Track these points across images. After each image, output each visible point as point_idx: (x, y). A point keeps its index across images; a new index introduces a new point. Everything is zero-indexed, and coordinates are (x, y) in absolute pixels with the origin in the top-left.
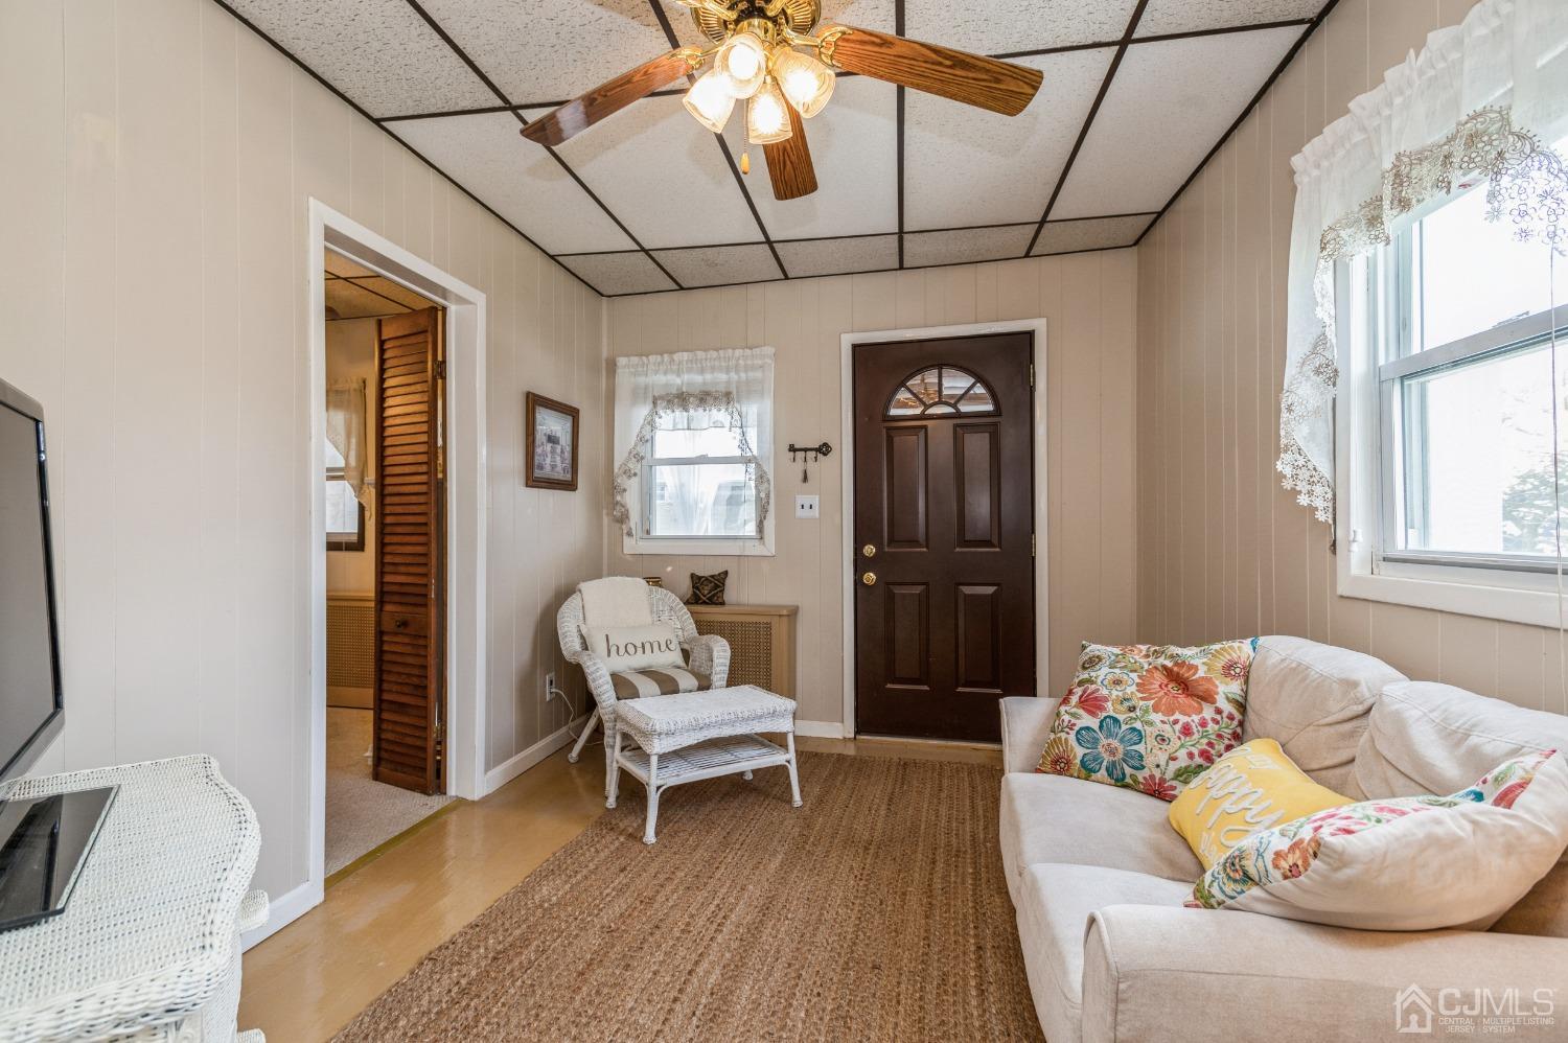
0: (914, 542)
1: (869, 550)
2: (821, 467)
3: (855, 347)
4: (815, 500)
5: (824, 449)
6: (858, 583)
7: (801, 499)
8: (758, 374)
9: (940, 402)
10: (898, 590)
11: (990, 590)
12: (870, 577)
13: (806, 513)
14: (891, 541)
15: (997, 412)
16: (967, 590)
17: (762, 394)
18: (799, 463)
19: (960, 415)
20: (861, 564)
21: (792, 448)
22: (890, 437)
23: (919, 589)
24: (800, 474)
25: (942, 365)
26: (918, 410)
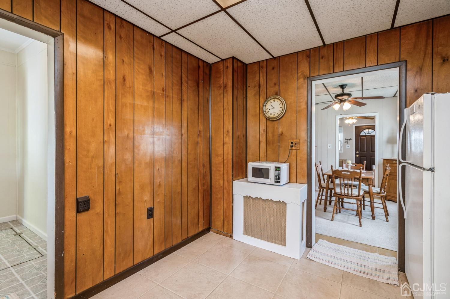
0: (364, 151)
1: (357, 152)
2: (349, 142)
3: (355, 126)
4: (349, 146)
5: (351, 139)
6: (356, 156)
7: (347, 146)
9: (368, 133)
10: (362, 157)
12: (358, 156)
14: (361, 151)
17: (341, 133)
18: (347, 141)
19: (371, 135)
20: (356, 154)
21: (346, 139)
22: (361, 138)
23: (365, 157)
24: (347, 142)
25: (368, 128)
26: (365, 134)
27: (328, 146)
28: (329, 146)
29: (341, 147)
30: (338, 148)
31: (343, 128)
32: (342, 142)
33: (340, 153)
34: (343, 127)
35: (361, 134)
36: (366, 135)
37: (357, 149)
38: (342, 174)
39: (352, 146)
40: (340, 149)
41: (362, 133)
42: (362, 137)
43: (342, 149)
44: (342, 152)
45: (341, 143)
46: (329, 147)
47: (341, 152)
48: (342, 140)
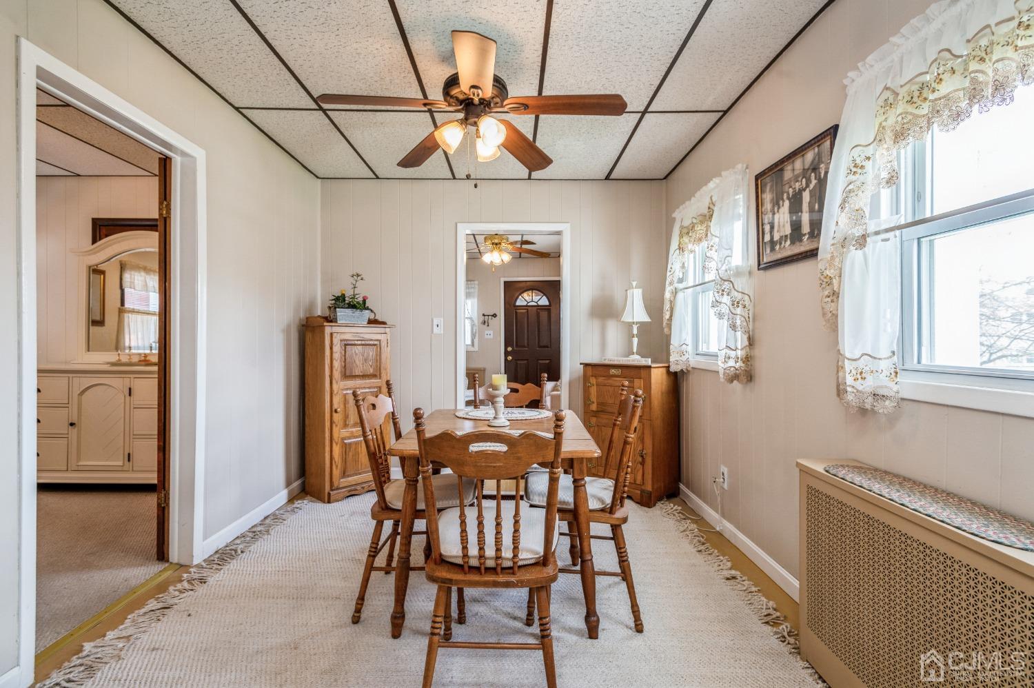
0: (524, 347)
1: (510, 349)
2: (493, 321)
3: (505, 282)
4: (492, 332)
5: (495, 316)
6: (506, 360)
7: (486, 332)
8: (472, 290)
9: (532, 301)
10: (519, 362)
11: (547, 361)
12: (510, 358)
13: (489, 336)
14: (517, 345)
15: (550, 305)
16: (541, 362)
17: (474, 297)
18: (486, 319)
19: (538, 306)
20: (507, 354)
21: (484, 315)
22: (516, 312)
23: (526, 362)
24: (486, 324)
25: (532, 289)
26: (525, 303)
27: (432, 325)
28: (435, 327)
29: (473, 336)
30: (465, 338)
31: (477, 286)
32: (476, 322)
33: (468, 353)
34: (476, 282)
35: (519, 303)
36: (527, 306)
37: (508, 342)
38: (471, 455)
39: (497, 332)
40: (469, 342)
41: (518, 300)
42: (518, 311)
43: (476, 341)
44: (476, 348)
45: (473, 326)
46: (436, 330)
47: (472, 349)
48: (475, 316)
